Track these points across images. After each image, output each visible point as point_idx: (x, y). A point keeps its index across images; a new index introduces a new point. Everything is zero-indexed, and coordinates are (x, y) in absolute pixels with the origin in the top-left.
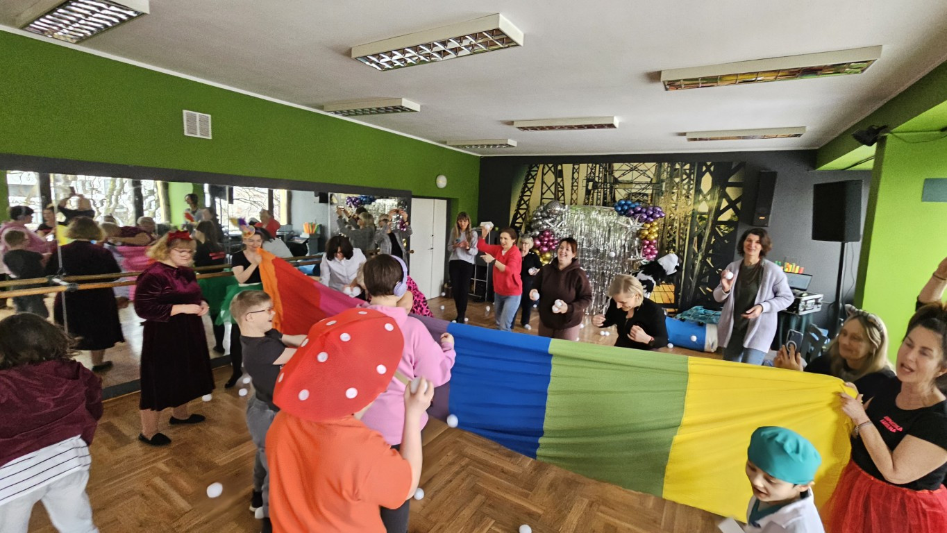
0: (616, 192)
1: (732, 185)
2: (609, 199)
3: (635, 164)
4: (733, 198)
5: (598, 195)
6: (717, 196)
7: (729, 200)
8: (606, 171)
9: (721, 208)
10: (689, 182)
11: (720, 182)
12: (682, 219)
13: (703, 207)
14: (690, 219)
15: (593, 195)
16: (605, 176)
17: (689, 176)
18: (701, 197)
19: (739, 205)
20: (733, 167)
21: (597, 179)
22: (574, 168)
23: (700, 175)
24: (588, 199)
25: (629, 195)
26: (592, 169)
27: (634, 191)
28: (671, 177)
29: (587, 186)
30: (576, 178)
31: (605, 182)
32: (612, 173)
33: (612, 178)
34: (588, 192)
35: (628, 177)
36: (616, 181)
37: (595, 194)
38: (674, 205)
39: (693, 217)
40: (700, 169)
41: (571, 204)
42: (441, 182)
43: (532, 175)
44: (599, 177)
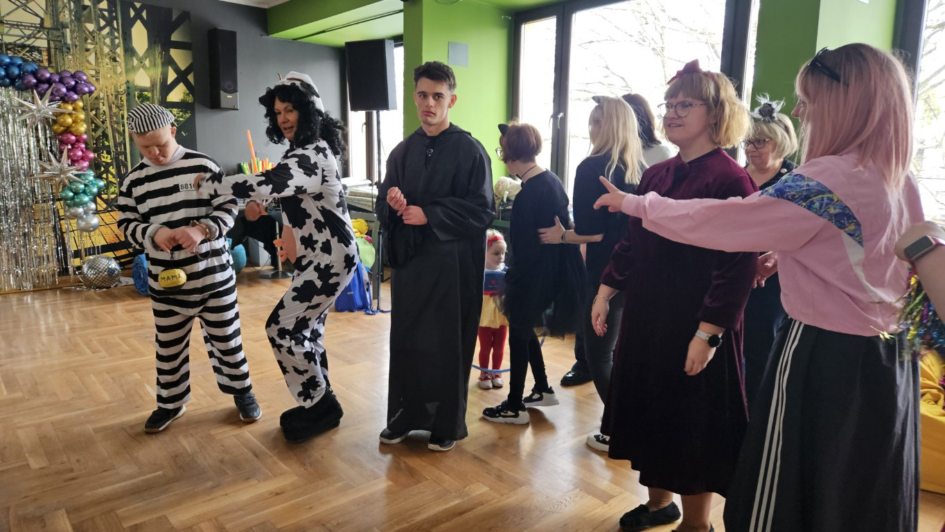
1: (178, 46)
4: (183, 67)
6: (159, 61)
7: (177, 70)
9: (169, 82)
10: (111, 33)
11: (160, 40)
12: (112, 98)
13: (143, 79)
14: (124, 97)
17: (109, 24)
18: (135, 62)
19: (191, 78)
20: (174, 18)
23: (128, 24)
27: (8, 39)
38: (93, 73)
39: (128, 94)
40: (125, 13)
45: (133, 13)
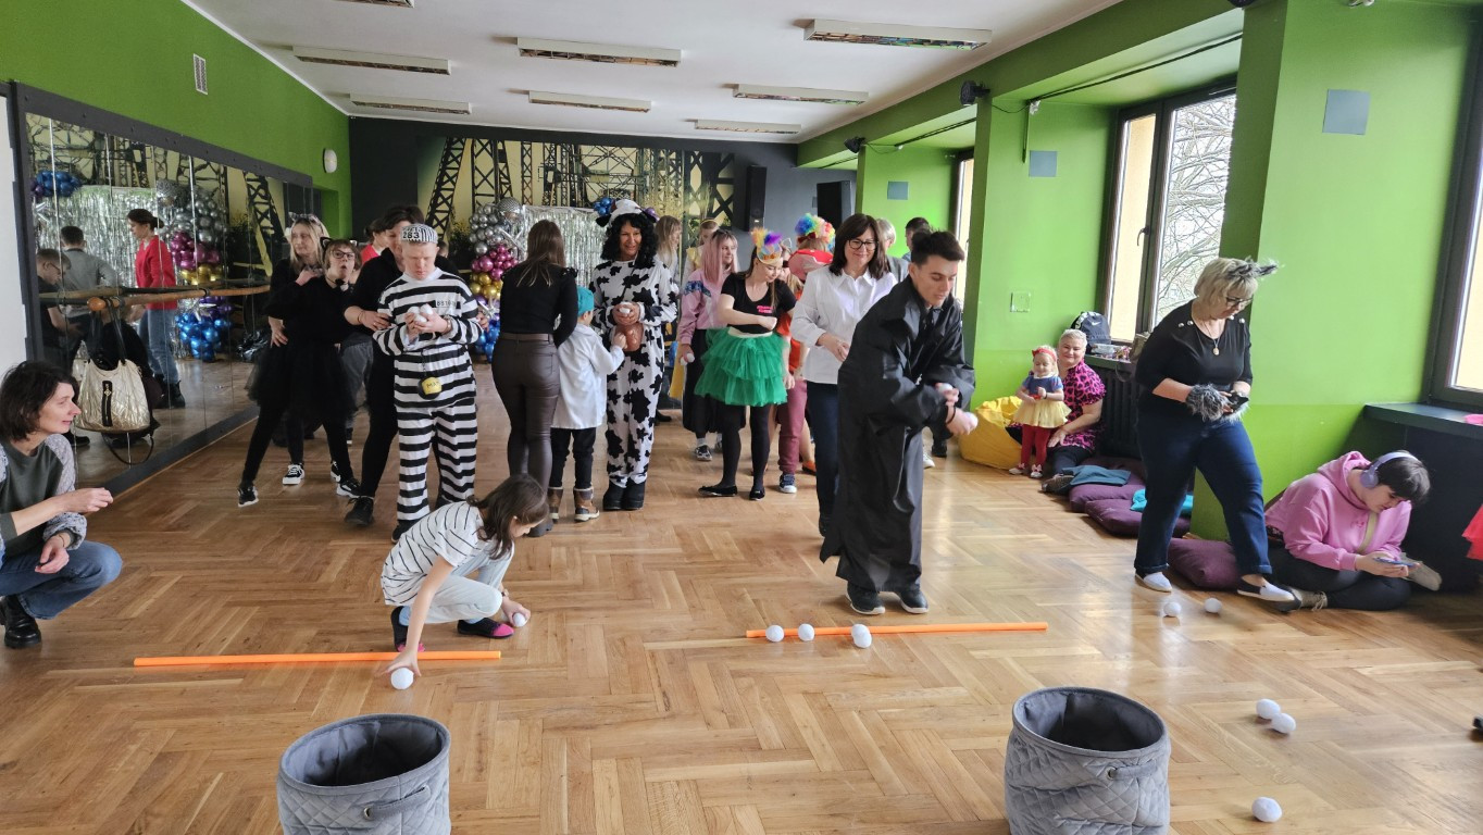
0: (587, 187)
1: (723, 181)
2: (578, 197)
3: (610, 148)
4: (725, 198)
5: (562, 191)
6: (708, 195)
7: (721, 201)
8: (571, 155)
9: (714, 210)
10: (676, 176)
11: (710, 178)
13: (695, 210)
15: (555, 191)
16: (571, 163)
17: (676, 169)
18: (691, 196)
19: (730, 207)
20: (722, 160)
21: (559, 167)
22: (523, 148)
23: (689, 168)
24: (549, 197)
25: (605, 192)
26: (550, 152)
27: (611, 186)
28: (655, 168)
29: (546, 177)
30: (527, 165)
31: (571, 172)
32: (581, 159)
33: (580, 166)
34: (547, 186)
35: (601, 167)
36: (586, 172)
37: (559, 190)
38: (661, 206)
39: (684, 221)
40: (687, 160)
41: (523, 203)
42: (332, 163)
43: (453, 156)
44: (561, 164)
45: (692, 160)
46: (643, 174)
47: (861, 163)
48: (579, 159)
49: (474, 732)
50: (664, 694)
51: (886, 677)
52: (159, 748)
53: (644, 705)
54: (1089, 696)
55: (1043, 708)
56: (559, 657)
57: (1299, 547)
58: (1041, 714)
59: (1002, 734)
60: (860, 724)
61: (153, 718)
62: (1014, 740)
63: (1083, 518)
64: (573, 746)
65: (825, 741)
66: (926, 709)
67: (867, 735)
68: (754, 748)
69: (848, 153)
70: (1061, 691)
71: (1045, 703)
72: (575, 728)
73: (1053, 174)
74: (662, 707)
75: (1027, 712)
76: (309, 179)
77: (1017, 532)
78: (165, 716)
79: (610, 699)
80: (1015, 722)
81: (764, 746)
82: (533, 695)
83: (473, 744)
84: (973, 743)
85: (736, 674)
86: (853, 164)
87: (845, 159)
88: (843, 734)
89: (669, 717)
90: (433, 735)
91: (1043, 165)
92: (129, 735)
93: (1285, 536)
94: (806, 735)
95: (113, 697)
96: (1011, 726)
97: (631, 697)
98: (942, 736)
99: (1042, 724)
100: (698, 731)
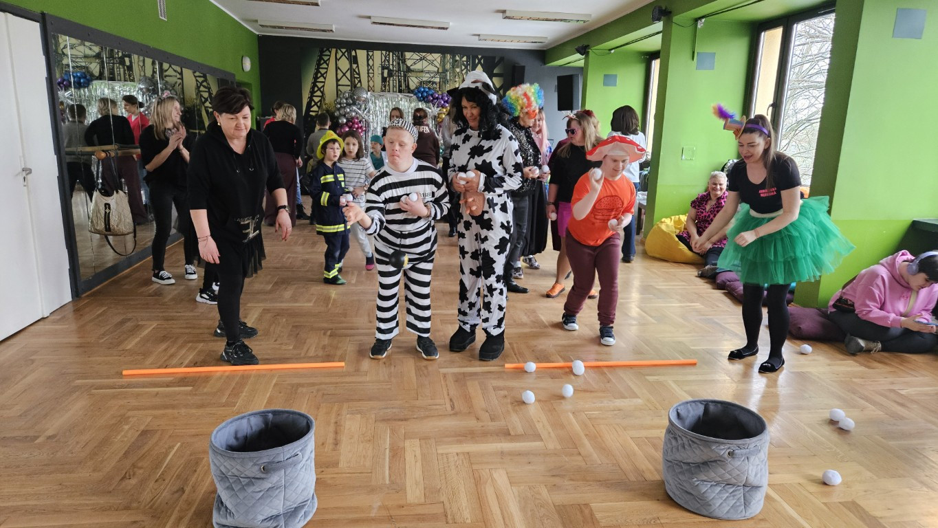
0: (409, 80)
2: (403, 87)
3: (424, 54)
5: (393, 83)
8: (399, 59)
15: (389, 82)
16: (399, 64)
21: (391, 67)
22: (368, 55)
24: (385, 87)
25: (421, 82)
26: (385, 57)
27: (424, 79)
28: (453, 67)
29: (382, 73)
30: (371, 65)
31: (399, 70)
33: (405, 66)
34: (384, 80)
35: (418, 66)
36: (409, 70)
37: (391, 82)
40: (474, 62)
41: (369, 91)
42: (247, 65)
43: (324, 60)
44: (393, 65)
45: (477, 61)
46: (445, 71)
47: (586, 63)
48: (404, 62)
49: (333, 421)
50: (451, 400)
51: (591, 392)
52: (142, 428)
53: (438, 407)
54: (719, 405)
55: (689, 412)
56: (387, 377)
57: (864, 313)
58: (688, 416)
59: (663, 428)
60: (574, 420)
61: (139, 409)
62: (669, 431)
63: (724, 293)
64: (393, 431)
65: (550, 430)
66: (615, 412)
67: (577, 427)
68: (506, 434)
69: (578, 56)
70: (701, 402)
71: (690, 409)
72: (395, 420)
73: (712, 68)
74: (449, 408)
75: (678, 415)
76: (233, 75)
77: (680, 302)
78: (146, 409)
79: (418, 403)
80: (670, 421)
81: (512, 433)
82: (370, 400)
83: (332, 428)
84: (644, 433)
85: (495, 389)
86: (581, 63)
87: (576, 60)
88: (562, 426)
89: (454, 414)
90: (305, 421)
91: (706, 62)
92: (123, 419)
93: (856, 305)
94: (539, 426)
95: (114, 397)
96: (667, 423)
97: (430, 402)
98: (625, 429)
99: (688, 422)
100: (471, 423)
